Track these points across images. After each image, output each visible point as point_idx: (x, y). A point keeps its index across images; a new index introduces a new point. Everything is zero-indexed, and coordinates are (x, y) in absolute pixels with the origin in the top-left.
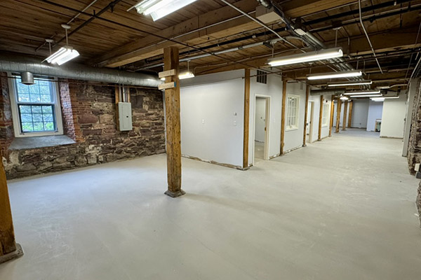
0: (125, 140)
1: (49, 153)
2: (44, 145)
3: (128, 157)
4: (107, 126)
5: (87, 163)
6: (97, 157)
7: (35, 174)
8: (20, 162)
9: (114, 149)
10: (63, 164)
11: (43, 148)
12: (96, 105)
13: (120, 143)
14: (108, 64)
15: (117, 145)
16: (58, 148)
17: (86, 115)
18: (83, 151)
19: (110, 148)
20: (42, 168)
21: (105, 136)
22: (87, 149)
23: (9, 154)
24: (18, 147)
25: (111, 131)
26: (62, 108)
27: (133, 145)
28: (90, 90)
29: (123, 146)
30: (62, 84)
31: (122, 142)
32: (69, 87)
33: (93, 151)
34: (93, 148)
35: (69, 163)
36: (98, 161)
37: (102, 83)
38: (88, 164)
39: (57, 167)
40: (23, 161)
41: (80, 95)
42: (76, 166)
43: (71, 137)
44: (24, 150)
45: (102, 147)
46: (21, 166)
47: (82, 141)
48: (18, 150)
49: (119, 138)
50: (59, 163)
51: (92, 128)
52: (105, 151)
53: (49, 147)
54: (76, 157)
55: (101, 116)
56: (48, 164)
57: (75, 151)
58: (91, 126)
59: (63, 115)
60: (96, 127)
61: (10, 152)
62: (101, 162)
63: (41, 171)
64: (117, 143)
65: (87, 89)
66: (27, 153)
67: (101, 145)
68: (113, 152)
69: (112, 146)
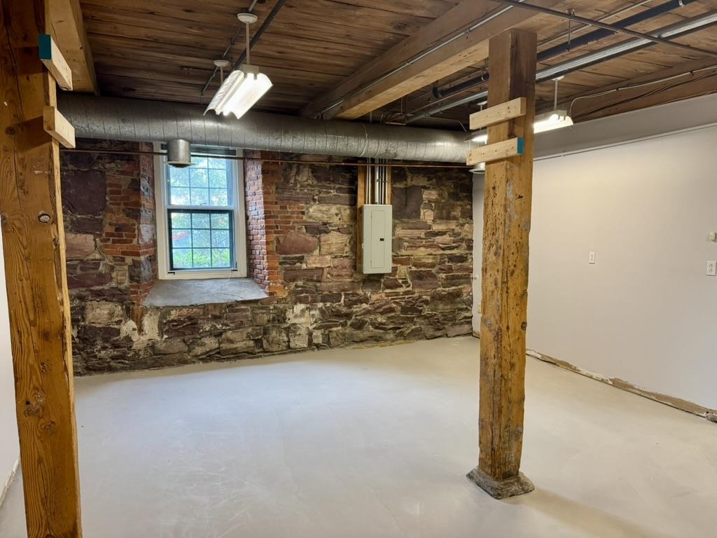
0: (374, 297)
1: (215, 318)
2: (207, 300)
3: (377, 339)
4: (336, 262)
5: (289, 347)
6: (310, 334)
7: (185, 362)
8: (161, 333)
9: (348, 316)
10: (240, 345)
11: (205, 307)
12: (315, 212)
13: (362, 303)
14: (342, 109)
15: (355, 309)
16: (232, 307)
17: (292, 236)
18: (280, 318)
19: (338, 315)
20: (199, 350)
21: (329, 284)
22: (289, 315)
23: (142, 315)
24: (160, 302)
25: (343, 273)
26: (247, 218)
27: (391, 310)
28: (305, 177)
29: (368, 312)
30: (250, 165)
31: (366, 300)
32: (264, 172)
33: (302, 320)
34: (303, 311)
35: (252, 343)
36: (310, 343)
37: (330, 158)
38: (289, 350)
39: (227, 351)
40: (167, 332)
41: (284, 189)
42: (265, 351)
43: (260, 283)
44: (168, 309)
45: (321, 309)
46: (161, 342)
47: (282, 294)
48: (158, 308)
49: (360, 292)
50: (231, 341)
51: (304, 266)
52: (329, 319)
53: (215, 305)
54: (266, 331)
55: (324, 237)
56: (211, 343)
57: (266, 318)
58: (301, 260)
59: (248, 233)
60: (312, 262)
61: (145, 311)
62: (318, 346)
63: (196, 356)
64: (355, 303)
65: (298, 173)
66: (174, 315)
67: (320, 305)
68: (344, 325)
69: (344, 310)
